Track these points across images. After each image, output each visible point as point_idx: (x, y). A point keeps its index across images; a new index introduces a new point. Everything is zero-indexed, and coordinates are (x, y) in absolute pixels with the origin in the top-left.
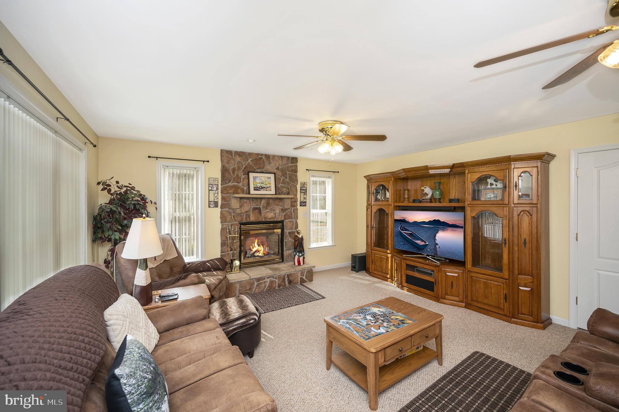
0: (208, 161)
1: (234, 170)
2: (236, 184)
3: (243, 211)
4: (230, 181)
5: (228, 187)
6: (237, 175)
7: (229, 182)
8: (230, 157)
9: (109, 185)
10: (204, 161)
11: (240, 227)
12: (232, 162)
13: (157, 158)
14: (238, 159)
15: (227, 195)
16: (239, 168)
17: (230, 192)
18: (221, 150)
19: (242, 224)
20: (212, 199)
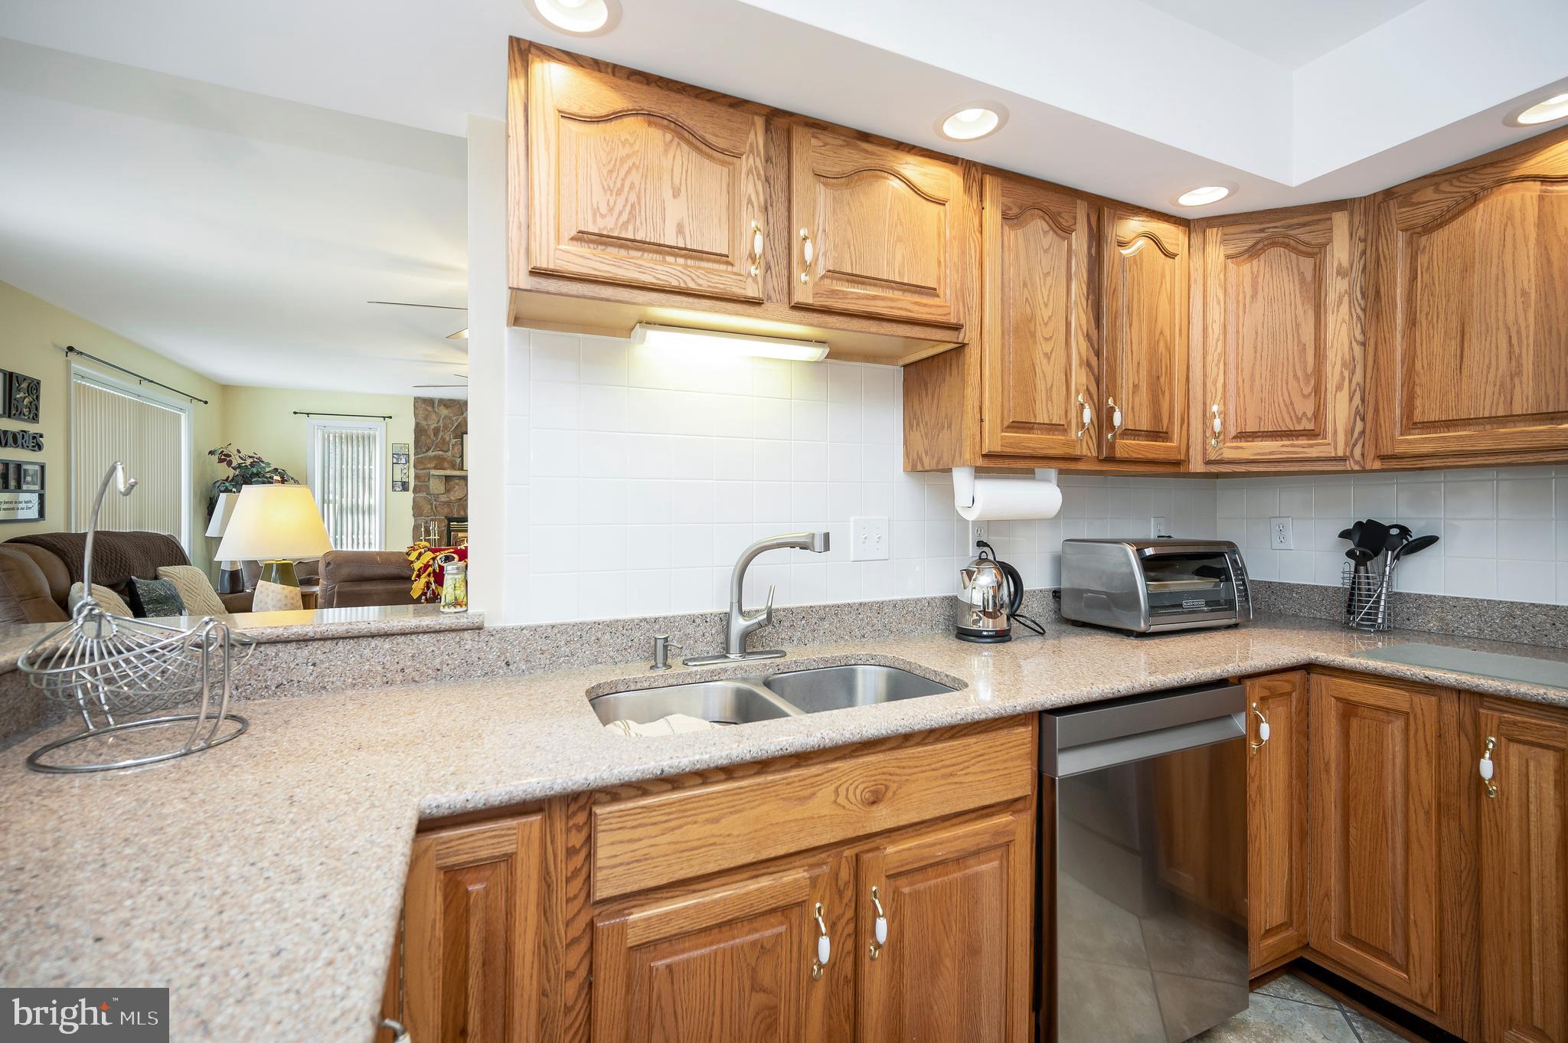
0: (391, 417)
1: (436, 431)
2: (441, 453)
3: (452, 498)
4: (429, 449)
5: (426, 457)
6: (443, 439)
7: (427, 451)
8: (430, 409)
9: (228, 456)
10: (384, 417)
11: (449, 525)
12: (434, 417)
13: (308, 414)
14: (444, 412)
15: (425, 471)
16: (445, 427)
17: (429, 466)
18: (415, 398)
19: (450, 520)
20: (398, 478)
